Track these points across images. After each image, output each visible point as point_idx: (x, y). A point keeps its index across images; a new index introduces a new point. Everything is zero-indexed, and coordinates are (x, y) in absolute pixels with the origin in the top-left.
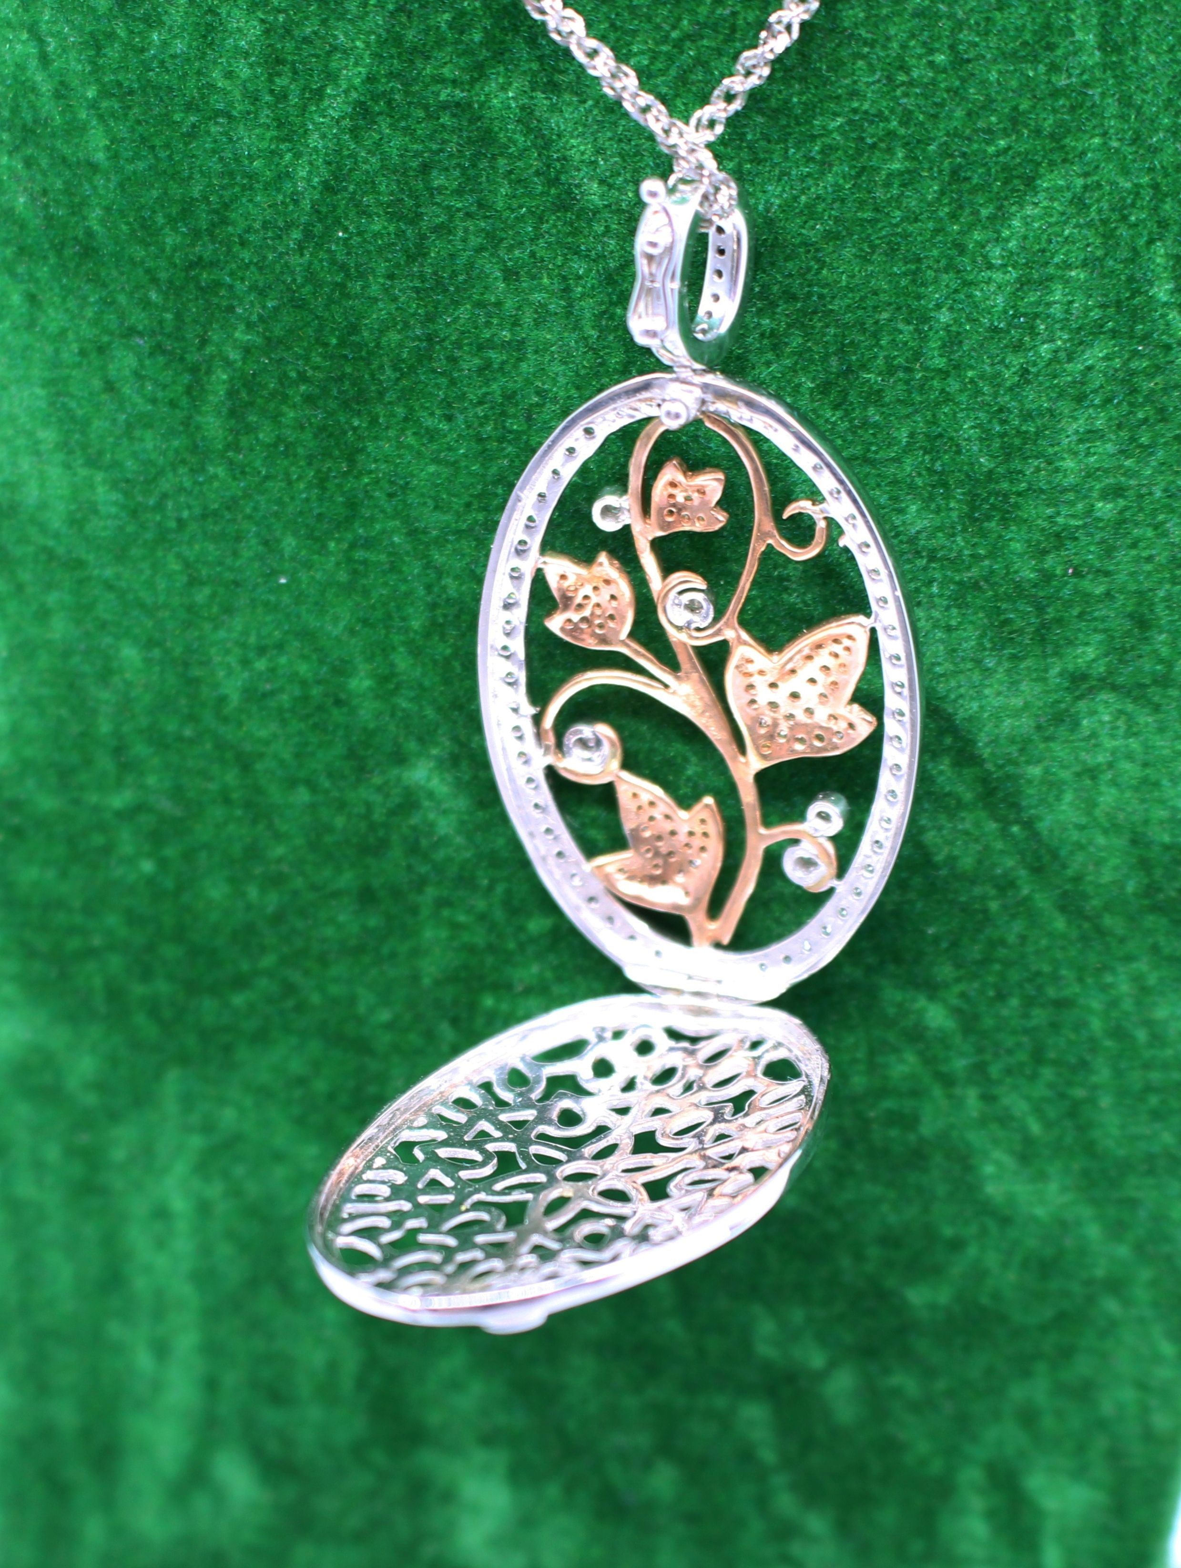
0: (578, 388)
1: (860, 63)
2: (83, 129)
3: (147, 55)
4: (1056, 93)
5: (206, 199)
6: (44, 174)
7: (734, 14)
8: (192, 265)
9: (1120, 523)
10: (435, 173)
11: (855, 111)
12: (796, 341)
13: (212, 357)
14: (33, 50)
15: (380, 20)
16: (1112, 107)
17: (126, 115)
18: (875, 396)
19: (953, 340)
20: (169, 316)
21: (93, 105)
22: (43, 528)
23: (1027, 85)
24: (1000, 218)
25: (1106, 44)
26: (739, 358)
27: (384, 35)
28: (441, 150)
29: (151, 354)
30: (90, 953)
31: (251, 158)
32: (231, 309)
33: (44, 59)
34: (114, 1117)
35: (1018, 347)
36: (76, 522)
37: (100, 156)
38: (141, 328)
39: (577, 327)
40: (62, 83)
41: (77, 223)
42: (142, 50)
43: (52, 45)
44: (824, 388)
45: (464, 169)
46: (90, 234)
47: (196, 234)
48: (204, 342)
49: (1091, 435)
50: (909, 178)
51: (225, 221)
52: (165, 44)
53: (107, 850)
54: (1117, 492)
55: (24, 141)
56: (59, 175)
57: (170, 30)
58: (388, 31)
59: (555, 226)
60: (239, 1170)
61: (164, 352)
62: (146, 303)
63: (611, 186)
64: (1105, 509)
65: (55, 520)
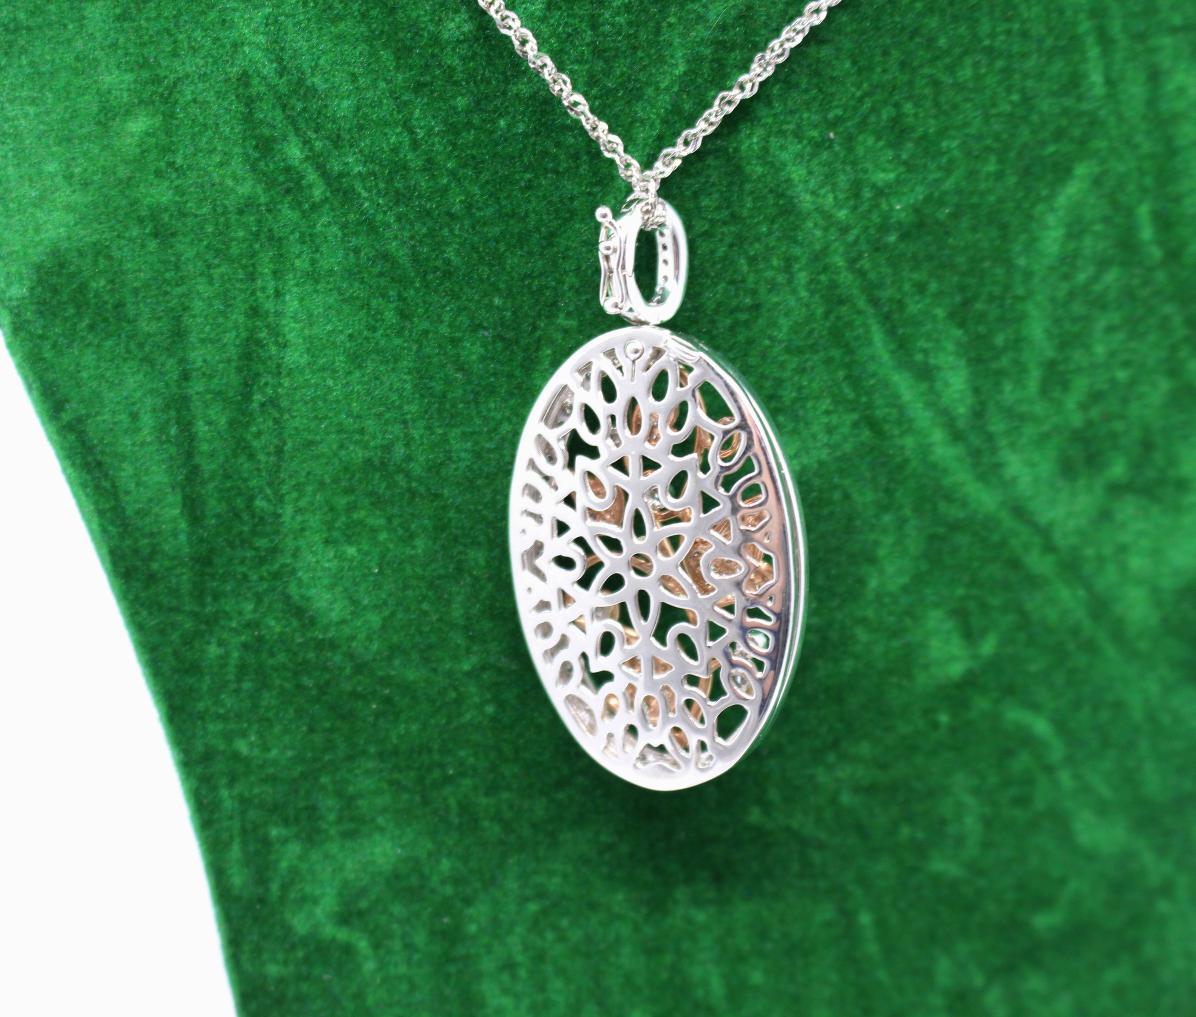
0: (796, 333)
1: (969, 105)
2: (445, 190)
3: (495, 136)
4: (1081, 114)
5: (538, 230)
6: (412, 224)
7: (895, 78)
8: (526, 276)
9: (1133, 382)
10: (702, 198)
11: (967, 135)
12: (933, 287)
13: (540, 339)
14: (406, 139)
15: (667, 98)
16: (1112, 121)
17: (477, 178)
18: (982, 317)
19: (1028, 275)
20: (509, 314)
21: (453, 174)
22: (408, 475)
23: (1065, 112)
24: (1052, 195)
25: (1110, 82)
26: (900, 301)
27: (670, 107)
28: (706, 182)
29: (494, 342)
30: (447, 780)
31: (572, 199)
32: (554, 304)
33: (415, 145)
34: (468, 901)
35: (1066, 277)
36: (435, 468)
37: (457, 208)
38: (485, 324)
39: (794, 292)
40: (428, 160)
41: (437, 256)
42: (492, 132)
43: (421, 134)
44: (951, 315)
45: (722, 193)
46: (447, 262)
47: (530, 254)
48: (535, 328)
49: (1111, 329)
50: (999, 176)
51: (551, 245)
52: (509, 126)
53: (459, 702)
54: (1126, 364)
55: (397, 203)
56: (424, 224)
57: (514, 117)
58: (672, 105)
59: (781, 226)
60: (564, 923)
61: (502, 339)
62: (490, 306)
63: (818, 196)
64: (1122, 375)
65: (416, 468)
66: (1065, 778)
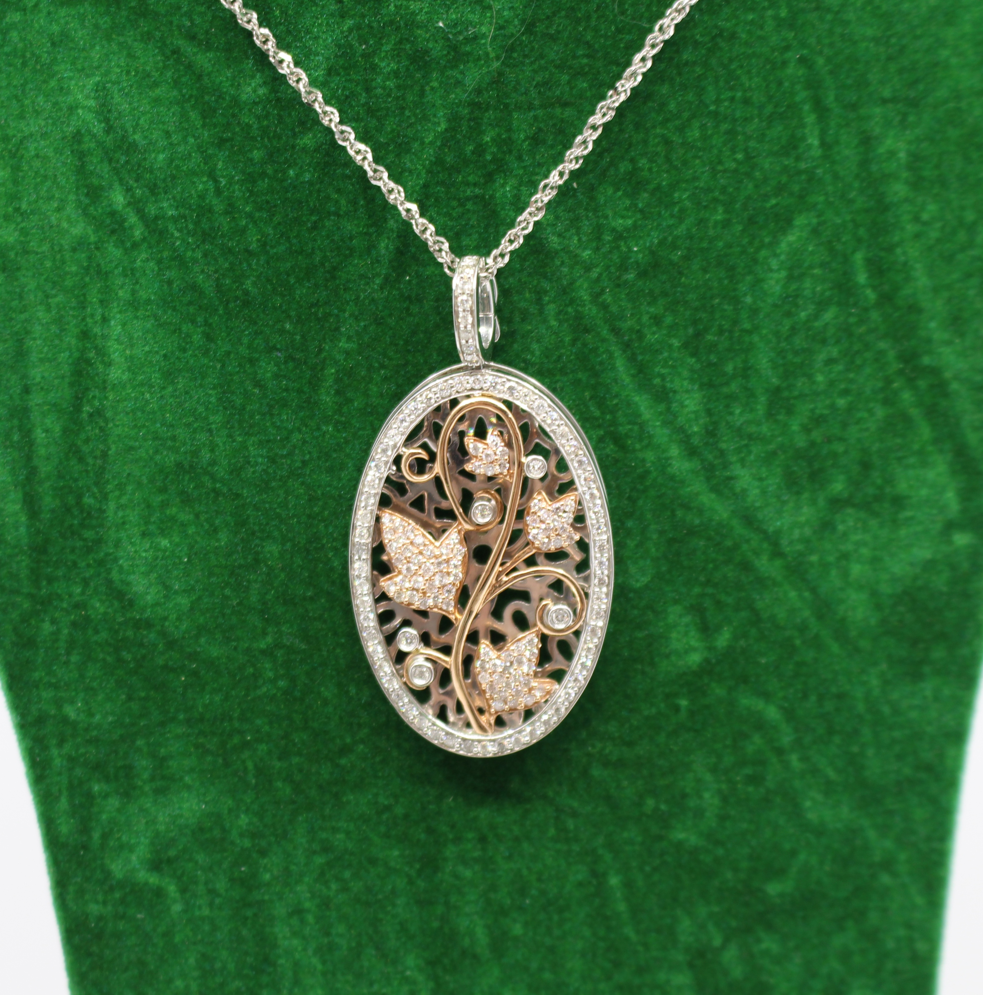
0: (547, 357)
1: (697, 161)
2: (243, 231)
3: (285, 184)
4: (799, 172)
5: (323, 265)
6: (216, 260)
7: (630, 137)
8: (312, 305)
9: (850, 409)
10: (463, 238)
11: (696, 188)
12: (669, 320)
13: (325, 359)
14: (211, 185)
15: (431, 151)
16: (828, 178)
17: (271, 219)
18: (712, 348)
19: (754, 312)
20: (298, 337)
21: (250, 216)
22: (213, 477)
23: (785, 169)
24: (775, 243)
25: (823, 144)
26: (638, 331)
27: (434, 159)
28: (467, 224)
29: (286, 362)
30: (245, 745)
31: (351, 238)
32: (337, 329)
33: (218, 192)
34: (263, 853)
35: (788, 314)
36: (236, 471)
37: (254, 246)
38: (279, 346)
39: (545, 321)
40: (229, 205)
41: (237, 287)
42: (282, 181)
43: (223, 182)
44: (685, 345)
45: (480, 234)
46: (246, 293)
47: (316, 286)
48: (321, 350)
49: (830, 361)
50: (726, 224)
51: (334, 278)
52: (297, 176)
53: (256, 676)
54: (845, 392)
55: (204, 242)
56: (226, 259)
57: (301, 167)
58: (436, 157)
59: (533, 263)
60: (347, 874)
61: (293, 359)
62: (282, 331)
63: (564, 238)
64: (841, 402)
65: (221, 471)
66: (794, 760)
